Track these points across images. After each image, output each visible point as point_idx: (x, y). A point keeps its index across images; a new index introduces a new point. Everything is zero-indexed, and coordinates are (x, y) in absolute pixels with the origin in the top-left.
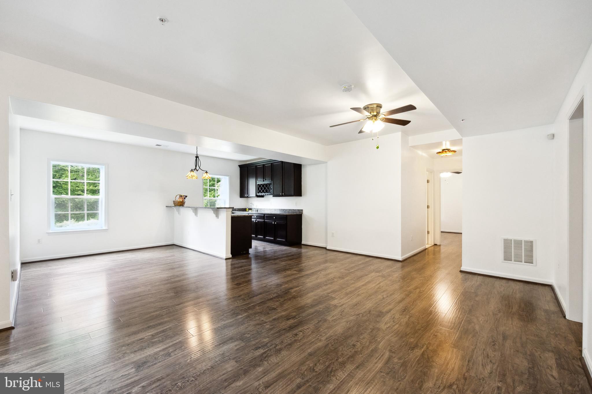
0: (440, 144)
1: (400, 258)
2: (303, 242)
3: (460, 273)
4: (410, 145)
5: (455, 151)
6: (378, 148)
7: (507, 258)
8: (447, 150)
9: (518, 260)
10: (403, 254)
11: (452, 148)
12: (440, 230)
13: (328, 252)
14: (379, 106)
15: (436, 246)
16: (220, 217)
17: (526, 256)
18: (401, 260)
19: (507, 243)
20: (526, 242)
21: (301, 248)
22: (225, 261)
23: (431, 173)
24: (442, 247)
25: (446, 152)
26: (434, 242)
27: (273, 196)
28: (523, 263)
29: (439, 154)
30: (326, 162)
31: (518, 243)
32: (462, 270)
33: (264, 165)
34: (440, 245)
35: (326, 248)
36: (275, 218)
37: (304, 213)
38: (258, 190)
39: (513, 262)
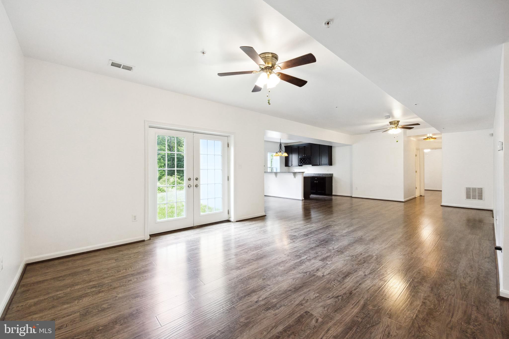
0: (426, 135)
1: (403, 200)
2: (333, 194)
3: (441, 207)
4: (407, 136)
5: (435, 138)
6: (397, 142)
7: (468, 197)
8: (430, 138)
9: (474, 198)
10: (404, 199)
11: (434, 137)
12: (424, 188)
13: (353, 198)
14: (398, 122)
15: (421, 196)
16: (296, 177)
17: (478, 196)
18: (404, 201)
19: (468, 190)
20: (478, 189)
21: (332, 196)
22: (301, 201)
23: (418, 150)
24: (425, 197)
25: (430, 139)
26: (420, 194)
27: (312, 166)
28: (477, 200)
29: (425, 140)
30: (352, 145)
31: (474, 190)
32: (442, 205)
33: (298, 147)
34: (424, 196)
35: (351, 197)
36: (317, 179)
37: (334, 175)
38: (300, 162)
39: (471, 199)
